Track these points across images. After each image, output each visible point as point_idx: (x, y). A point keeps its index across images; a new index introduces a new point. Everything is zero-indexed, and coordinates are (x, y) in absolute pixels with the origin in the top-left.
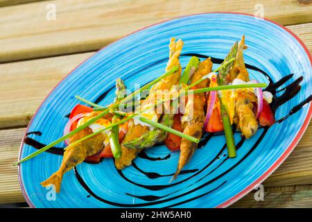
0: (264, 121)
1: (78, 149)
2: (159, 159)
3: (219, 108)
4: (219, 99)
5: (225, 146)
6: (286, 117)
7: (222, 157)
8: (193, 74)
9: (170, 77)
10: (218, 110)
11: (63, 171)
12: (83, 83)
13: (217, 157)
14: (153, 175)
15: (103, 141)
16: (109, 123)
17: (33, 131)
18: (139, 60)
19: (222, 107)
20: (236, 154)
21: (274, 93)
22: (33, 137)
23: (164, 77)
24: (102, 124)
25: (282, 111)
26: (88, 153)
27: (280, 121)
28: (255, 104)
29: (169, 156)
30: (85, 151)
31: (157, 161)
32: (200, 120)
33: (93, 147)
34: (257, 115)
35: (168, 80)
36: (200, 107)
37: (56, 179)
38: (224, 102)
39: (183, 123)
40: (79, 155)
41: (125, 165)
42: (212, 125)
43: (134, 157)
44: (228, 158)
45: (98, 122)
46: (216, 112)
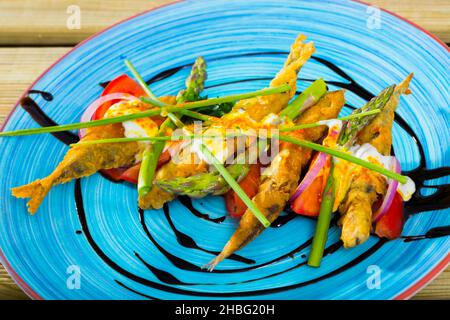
0: (382, 229)
1: (91, 154)
2: (206, 217)
3: (325, 178)
4: (331, 164)
5: (309, 243)
6: (419, 238)
7: (298, 257)
8: (309, 108)
9: (272, 97)
10: (322, 181)
11: (54, 181)
12: (148, 40)
13: (291, 255)
14: (186, 241)
15: (135, 153)
16: (156, 129)
17: (41, 90)
18: (246, 37)
19: (330, 179)
20: (320, 262)
21: (419, 185)
22: (38, 99)
23: (263, 95)
24: (143, 126)
25: (418, 223)
26: (104, 164)
27: (408, 239)
28: (380, 197)
29: (222, 219)
30: (101, 160)
31: (202, 219)
32: (288, 188)
33: (117, 157)
34: (377, 216)
35: (267, 102)
36: (297, 167)
37: (39, 190)
38: (337, 173)
39: (262, 178)
40: (89, 164)
41: (151, 206)
42: (304, 202)
43: (170, 199)
44: (306, 263)
45: (138, 121)
46: (319, 183)
